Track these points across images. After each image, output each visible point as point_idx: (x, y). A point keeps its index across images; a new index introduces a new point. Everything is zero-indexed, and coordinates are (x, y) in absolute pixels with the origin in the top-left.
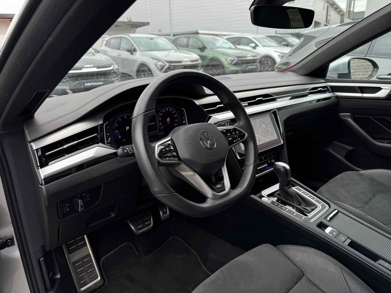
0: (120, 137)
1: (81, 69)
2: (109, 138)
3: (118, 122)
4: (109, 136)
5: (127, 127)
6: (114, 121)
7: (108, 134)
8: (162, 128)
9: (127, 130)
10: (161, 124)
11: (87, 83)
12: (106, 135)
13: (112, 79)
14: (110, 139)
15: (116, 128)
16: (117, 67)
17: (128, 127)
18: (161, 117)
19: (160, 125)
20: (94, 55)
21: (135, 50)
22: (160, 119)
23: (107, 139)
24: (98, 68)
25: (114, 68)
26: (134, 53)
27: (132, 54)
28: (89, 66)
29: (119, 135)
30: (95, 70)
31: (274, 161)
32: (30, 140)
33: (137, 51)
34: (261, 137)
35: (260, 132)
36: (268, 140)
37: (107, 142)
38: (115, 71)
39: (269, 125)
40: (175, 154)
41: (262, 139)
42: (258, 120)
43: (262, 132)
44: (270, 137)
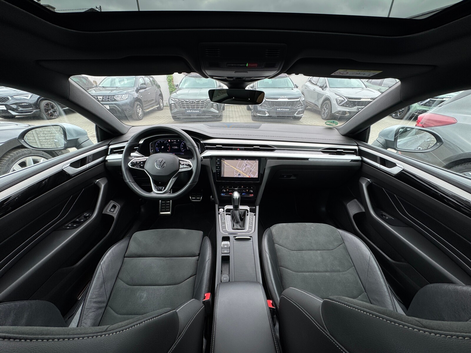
0: (158, 151)
1: (277, 99)
3: (158, 143)
4: (152, 149)
6: (155, 143)
8: (183, 151)
9: (162, 148)
10: (182, 148)
11: (279, 108)
12: (151, 148)
13: (297, 107)
15: (157, 146)
16: (303, 99)
20: (292, 89)
21: (326, 87)
22: (182, 146)
23: (151, 150)
24: (289, 99)
25: (301, 100)
26: (325, 89)
27: (323, 90)
28: (283, 97)
30: (287, 100)
31: (252, 191)
32: (110, 144)
33: (327, 87)
34: (242, 173)
35: (243, 170)
36: (248, 176)
37: (151, 152)
38: (301, 102)
39: (254, 167)
40: (142, 165)
41: (242, 174)
42: (245, 162)
43: (245, 170)
44: (251, 175)
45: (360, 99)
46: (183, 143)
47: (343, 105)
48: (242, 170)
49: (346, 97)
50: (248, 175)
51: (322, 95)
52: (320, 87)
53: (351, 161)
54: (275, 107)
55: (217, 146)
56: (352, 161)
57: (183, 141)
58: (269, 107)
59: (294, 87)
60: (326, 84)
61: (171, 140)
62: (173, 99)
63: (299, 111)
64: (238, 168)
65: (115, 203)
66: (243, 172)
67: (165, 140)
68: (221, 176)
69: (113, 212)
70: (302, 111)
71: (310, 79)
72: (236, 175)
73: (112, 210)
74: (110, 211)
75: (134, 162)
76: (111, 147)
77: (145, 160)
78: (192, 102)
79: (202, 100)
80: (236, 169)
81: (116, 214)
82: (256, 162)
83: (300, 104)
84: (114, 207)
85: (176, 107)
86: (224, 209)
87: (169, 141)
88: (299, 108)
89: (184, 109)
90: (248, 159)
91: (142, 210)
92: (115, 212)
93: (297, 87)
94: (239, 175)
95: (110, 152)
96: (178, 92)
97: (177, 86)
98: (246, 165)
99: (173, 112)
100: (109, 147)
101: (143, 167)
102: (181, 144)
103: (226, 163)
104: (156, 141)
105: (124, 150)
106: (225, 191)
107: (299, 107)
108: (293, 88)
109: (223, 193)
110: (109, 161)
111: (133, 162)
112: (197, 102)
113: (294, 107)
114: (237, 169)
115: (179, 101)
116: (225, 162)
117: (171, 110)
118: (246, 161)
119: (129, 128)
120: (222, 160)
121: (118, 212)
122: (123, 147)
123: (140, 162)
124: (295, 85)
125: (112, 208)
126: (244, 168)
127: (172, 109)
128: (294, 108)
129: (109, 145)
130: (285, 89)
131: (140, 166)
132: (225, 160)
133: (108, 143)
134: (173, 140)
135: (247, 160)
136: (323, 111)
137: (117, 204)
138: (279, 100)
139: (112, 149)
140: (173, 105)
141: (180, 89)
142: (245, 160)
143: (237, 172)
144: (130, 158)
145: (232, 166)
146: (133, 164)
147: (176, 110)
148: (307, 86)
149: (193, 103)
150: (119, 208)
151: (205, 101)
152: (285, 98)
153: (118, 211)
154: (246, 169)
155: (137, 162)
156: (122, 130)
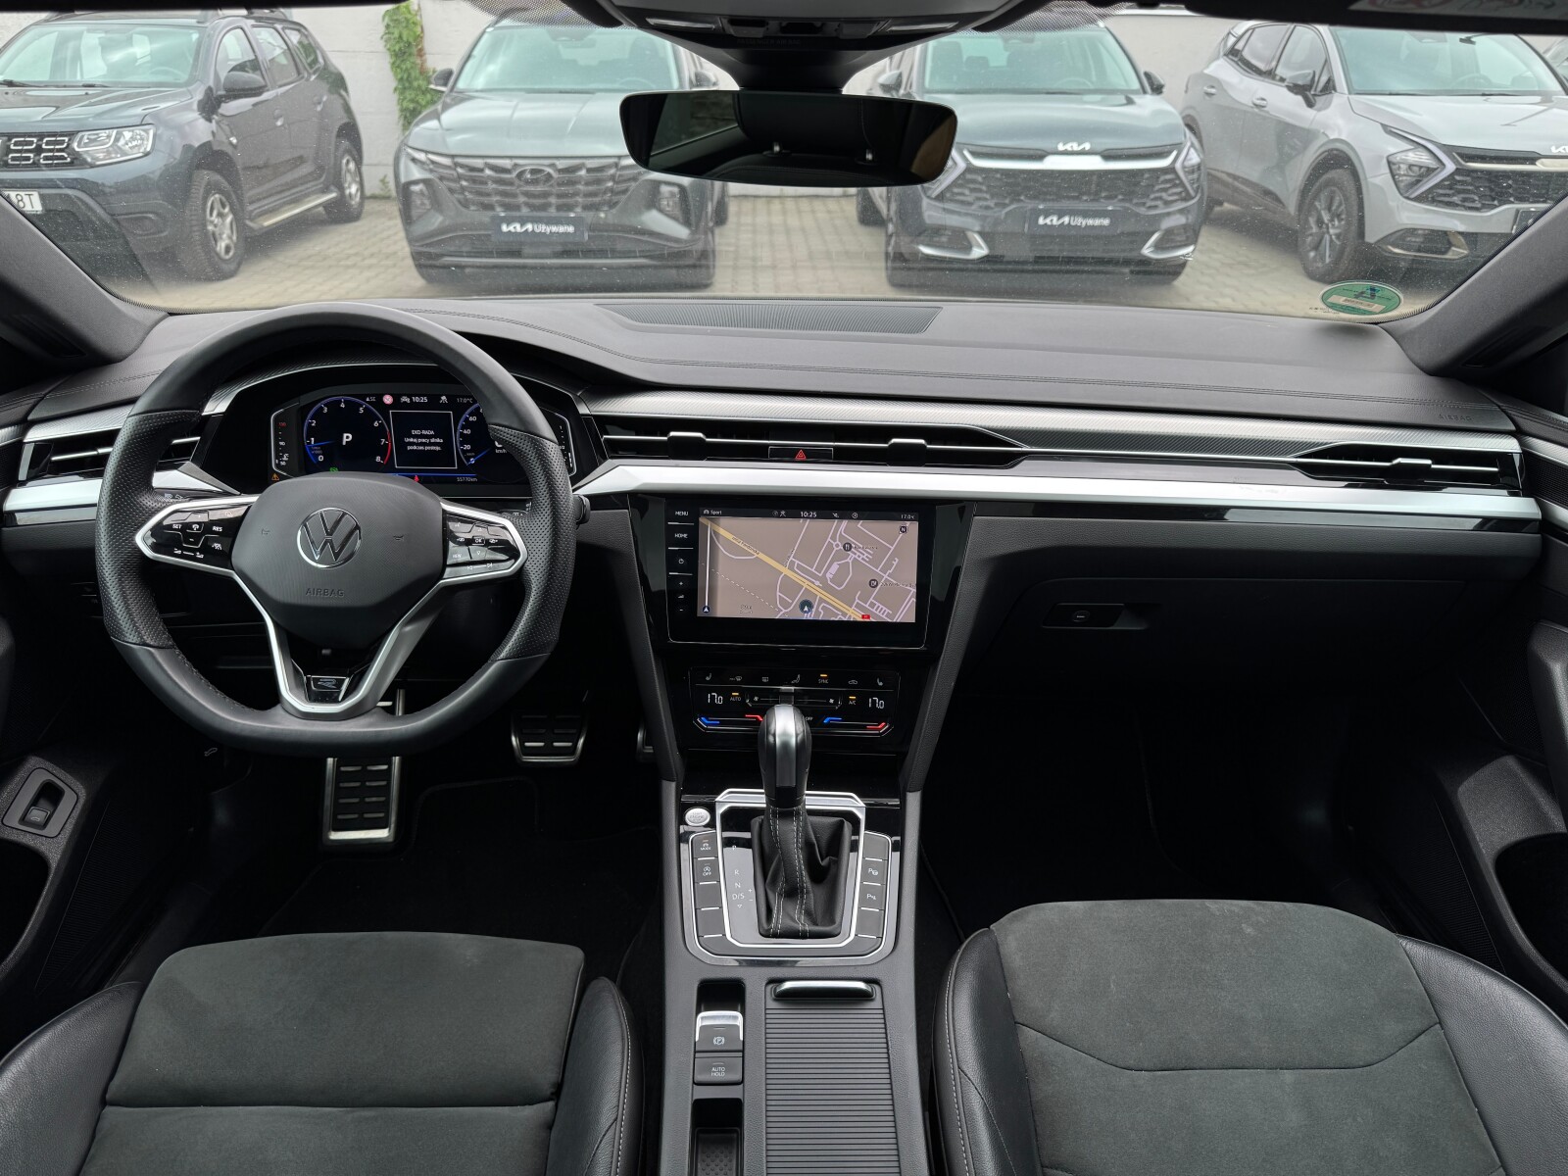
0: (321, 458)
1: (1040, 157)
2: (284, 454)
3: (318, 415)
4: (284, 450)
5: (345, 435)
6: (304, 411)
7: (282, 443)
8: (473, 461)
9: (344, 443)
10: (468, 447)
11: (1047, 214)
12: (277, 445)
13: (1156, 207)
14: (285, 458)
15: (311, 432)
17: (350, 436)
18: (468, 425)
19: (464, 452)
20: (1130, 102)
21: (1329, 87)
22: (465, 432)
23: (278, 457)
24: (1108, 156)
25: (1178, 166)
26: (1320, 101)
27: (1310, 104)
28: (1075, 147)
29: (320, 452)
30: (1095, 163)
31: (880, 704)
32: (30, 418)
33: (1335, 89)
34: (821, 594)
35: (829, 576)
36: (855, 615)
37: (278, 466)
38: (1178, 177)
39: (892, 558)
40: (217, 546)
41: (822, 600)
42: (840, 528)
43: (838, 578)
44: (872, 605)
45: (1531, 158)
46: (471, 414)
47: (1429, 198)
48: (823, 580)
49: (1449, 150)
50: (858, 606)
51: (1307, 135)
52: (1295, 89)
53: (1479, 527)
54: (1029, 205)
55: (672, 434)
56: (1489, 523)
57: (469, 405)
58: (987, 208)
59: (1136, 85)
60: (1330, 71)
61: (396, 398)
62: (421, 156)
63: (1169, 232)
64: (799, 567)
65: (57, 771)
66: (826, 587)
67: (363, 397)
68: (700, 614)
69: (44, 825)
70: (1185, 227)
71: (1232, 40)
72: (786, 605)
73: (37, 815)
74: (23, 820)
75: (170, 527)
76: (37, 434)
77: (240, 512)
78: (533, 172)
79: (591, 164)
80: (785, 571)
81: (63, 840)
82: (904, 530)
83: (1175, 186)
84: (50, 794)
85: (437, 204)
86: (711, 808)
87: (388, 399)
88: (1169, 214)
89: (485, 217)
90: (855, 515)
91: (222, 816)
92: (52, 829)
93: (1157, 89)
94: (802, 608)
95: (31, 467)
96: (450, 117)
97: (446, 77)
98: (848, 547)
99: (419, 229)
100: (24, 432)
101: (225, 558)
102: (462, 422)
103: (730, 537)
104: (305, 399)
105: (114, 452)
106: (719, 700)
107: (1167, 203)
108: (1135, 92)
109: (712, 711)
110: (21, 518)
111: (165, 523)
112: (560, 171)
113: (1137, 204)
114: (791, 568)
115: (456, 165)
116: (722, 532)
117: (407, 219)
118: (845, 523)
119: (149, 323)
120: (702, 520)
121: (69, 828)
122: (108, 438)
123: (207, 526)
124: (1147, 75)
125: (34, 803)
126: (835, 567)
127: (414, 213)
128: (1142, 210)
129: (25, 424)
130: (1087, 98)
131: (207, 550)
132: (726, 521)
133: (17, 411)
134: (410, 396)
135: (850, 518)
136: (1315, 230)
137: (70, 779)
138: (1052, 163)
139: (44, 448)
140: (422, 193)
141: (462, 98)
142: (841, 518)
143: (791, 587)
144: (147, 501)
145: (762, 556)
146: (165, 538)
147: (437, 221)
148: (1214, 82)
149: (534, 182)
150: (82, 801)
151: (609, 166)
152: (1082, 153)
153: (72, 821)
154: (844, 568)
155: (187, 526)
156: (101, 336)
